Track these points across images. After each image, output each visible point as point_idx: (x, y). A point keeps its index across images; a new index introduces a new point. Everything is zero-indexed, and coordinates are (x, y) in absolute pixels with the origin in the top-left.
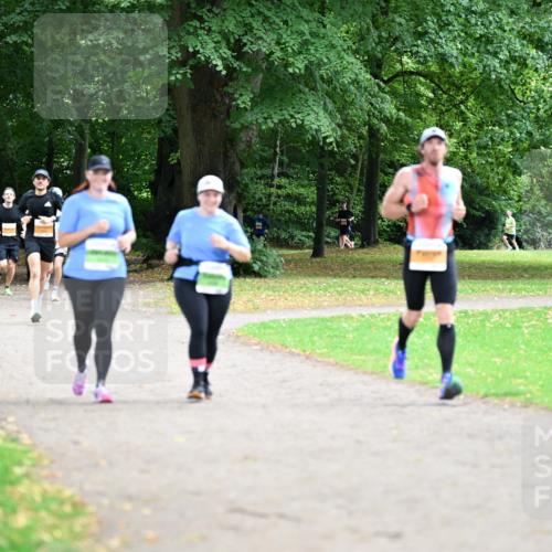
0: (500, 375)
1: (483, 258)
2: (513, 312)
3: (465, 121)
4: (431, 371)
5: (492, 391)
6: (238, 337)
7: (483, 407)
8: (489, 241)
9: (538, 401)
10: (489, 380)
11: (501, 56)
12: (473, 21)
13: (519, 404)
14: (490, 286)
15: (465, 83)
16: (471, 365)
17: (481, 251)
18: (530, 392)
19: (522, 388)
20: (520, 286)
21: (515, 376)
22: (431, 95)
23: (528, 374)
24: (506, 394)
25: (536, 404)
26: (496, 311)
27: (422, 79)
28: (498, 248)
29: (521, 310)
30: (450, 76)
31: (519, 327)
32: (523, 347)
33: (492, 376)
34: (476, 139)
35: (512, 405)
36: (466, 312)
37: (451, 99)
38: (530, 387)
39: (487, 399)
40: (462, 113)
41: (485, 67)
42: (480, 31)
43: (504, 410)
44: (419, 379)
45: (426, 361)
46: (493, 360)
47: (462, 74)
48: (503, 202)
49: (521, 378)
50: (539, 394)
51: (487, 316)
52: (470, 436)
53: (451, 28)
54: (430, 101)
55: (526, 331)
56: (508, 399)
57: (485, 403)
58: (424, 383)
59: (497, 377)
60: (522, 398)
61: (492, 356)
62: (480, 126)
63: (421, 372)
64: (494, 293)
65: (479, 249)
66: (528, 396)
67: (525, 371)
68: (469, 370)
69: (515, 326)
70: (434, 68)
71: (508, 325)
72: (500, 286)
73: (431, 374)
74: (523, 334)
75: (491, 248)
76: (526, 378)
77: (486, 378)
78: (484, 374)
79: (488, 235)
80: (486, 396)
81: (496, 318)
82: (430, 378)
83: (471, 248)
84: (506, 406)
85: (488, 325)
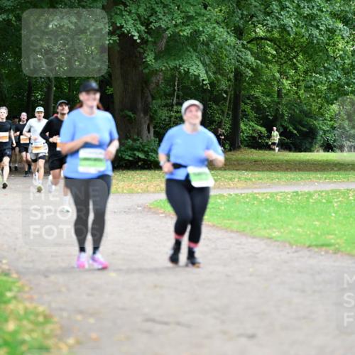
0: (319, 233)
1: (307, 158)
2: (327, 193)
3: (296, 69)
4: (274, 230)
5: (314, 243)
6: (150, 208)
7: (308, 253)
8: (312, 146)
9: (343, 249)
10: (312, 236)
11: (321, 28)
12: (302, 5)
13: (331, 252)
14: (312, 175)
15: (296, 45)
16: (300, 226)
17: (307, 153)
18: (338, 244)
19: (333, 241)
20: (332, 176)
21: (328, 234)
22: (275, 53)
23: (337, 232)
24: (323, 245)
25: (342, 252)
26: (316, 192)
27: (269, 42)
28: (318, 151)
29: (332, 191)
30: (286, 41)
31: (331, 202)
32: (333, 215)
33: (314, 233)
34: (303, 81)
35: (327, 252)
36: (297, 192)
37: (287, 56)
38: (338, 241)
39: (310, 248)
40: (294, 64)
41: (310, 35)
42: (306, 11)
43: (322, 255)
44: (267, 235)
45: (271, 224)
46: (314, 223)
47: (294, 39)
48: (321, 122)
49: (332, 235)
50: (344, 245)
51: (310, 195)
52: (300, 272)
53: (288, 9)
54: (274, 56)
55: (335, 205)
56: (324, 248)
57: (309, 251)
58: (270, 238)
59: (317, 234)
60: (332, 248)
61: (314, 221)
62: (306, 72)
63: (268, 231)
64: (315, 180)
65: (305, 152)
66: (337, 246)
67: (335, 230)
68: (298, 229)
69: (329, 201)
70: (276, 35)
71: (324, 201)
72: (319, 176)
73: (275, 232)
74: (334, 207)
75: (313, 151)
76: (336, 235)
77: (310, 235)
78: (308, 232)
79: (311, 143)
80: (309, 246)
81: (316, 196)
82: (274, 235)
83: (300, 151)
84: (323, 253)
85: (311, 200)
